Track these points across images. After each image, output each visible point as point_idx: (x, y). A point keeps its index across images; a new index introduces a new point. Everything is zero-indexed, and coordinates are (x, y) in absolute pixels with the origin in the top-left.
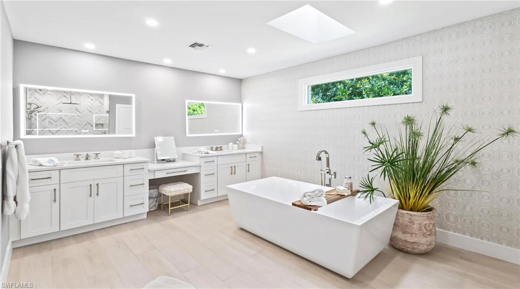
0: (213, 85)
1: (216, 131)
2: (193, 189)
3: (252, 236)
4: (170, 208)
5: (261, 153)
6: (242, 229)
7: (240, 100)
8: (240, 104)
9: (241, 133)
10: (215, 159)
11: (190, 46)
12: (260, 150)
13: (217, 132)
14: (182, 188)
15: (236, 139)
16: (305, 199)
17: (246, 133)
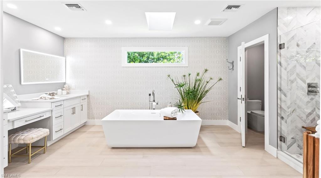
0: (44, 39)
1: (47, 79)
2: (50, 131)
3: (126, 149)
4: (30, 155)
5: (88, 96)
6: (113, 148)
7: (63, 54)
8: (65, 58)
9: (64, 81)
10: (62, 103)
11: (66, 5)
12: (87, 94)
13: (47, 81)
14: (42, 133)
15: (62, 86)
16: (173, 115)
17: (70, 81)
